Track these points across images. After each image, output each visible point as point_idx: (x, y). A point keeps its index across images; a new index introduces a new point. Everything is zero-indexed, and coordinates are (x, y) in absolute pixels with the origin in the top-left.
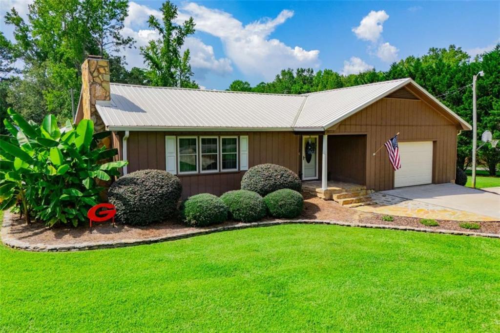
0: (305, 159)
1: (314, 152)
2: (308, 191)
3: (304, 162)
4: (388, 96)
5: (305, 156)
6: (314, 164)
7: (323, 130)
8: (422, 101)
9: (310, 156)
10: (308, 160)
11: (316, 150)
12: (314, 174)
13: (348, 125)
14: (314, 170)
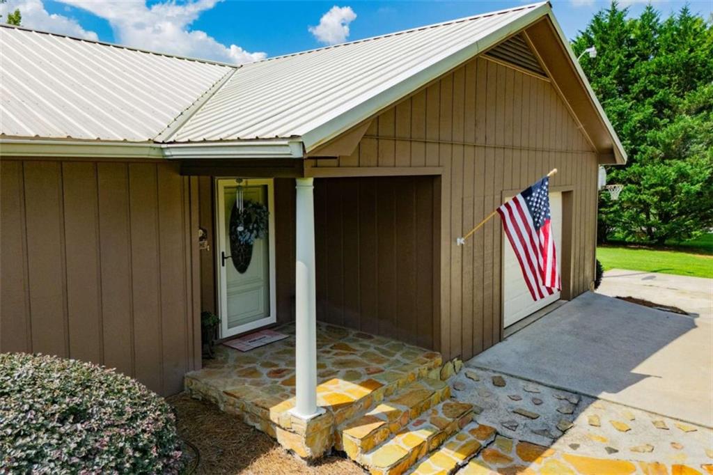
0: (229, 262)
1: (262, 234)
2: (238, 411)
3: (226, 272)
4: (491, 52)
5: (228, 253)
6: (261, 275)
7: (297, 153)
8: (551, 84)
9: (248, 248)
10: (242, 263)
11: (267, 228)
12: (262, 310)
13: (387, 138)
14: (262, 291)
